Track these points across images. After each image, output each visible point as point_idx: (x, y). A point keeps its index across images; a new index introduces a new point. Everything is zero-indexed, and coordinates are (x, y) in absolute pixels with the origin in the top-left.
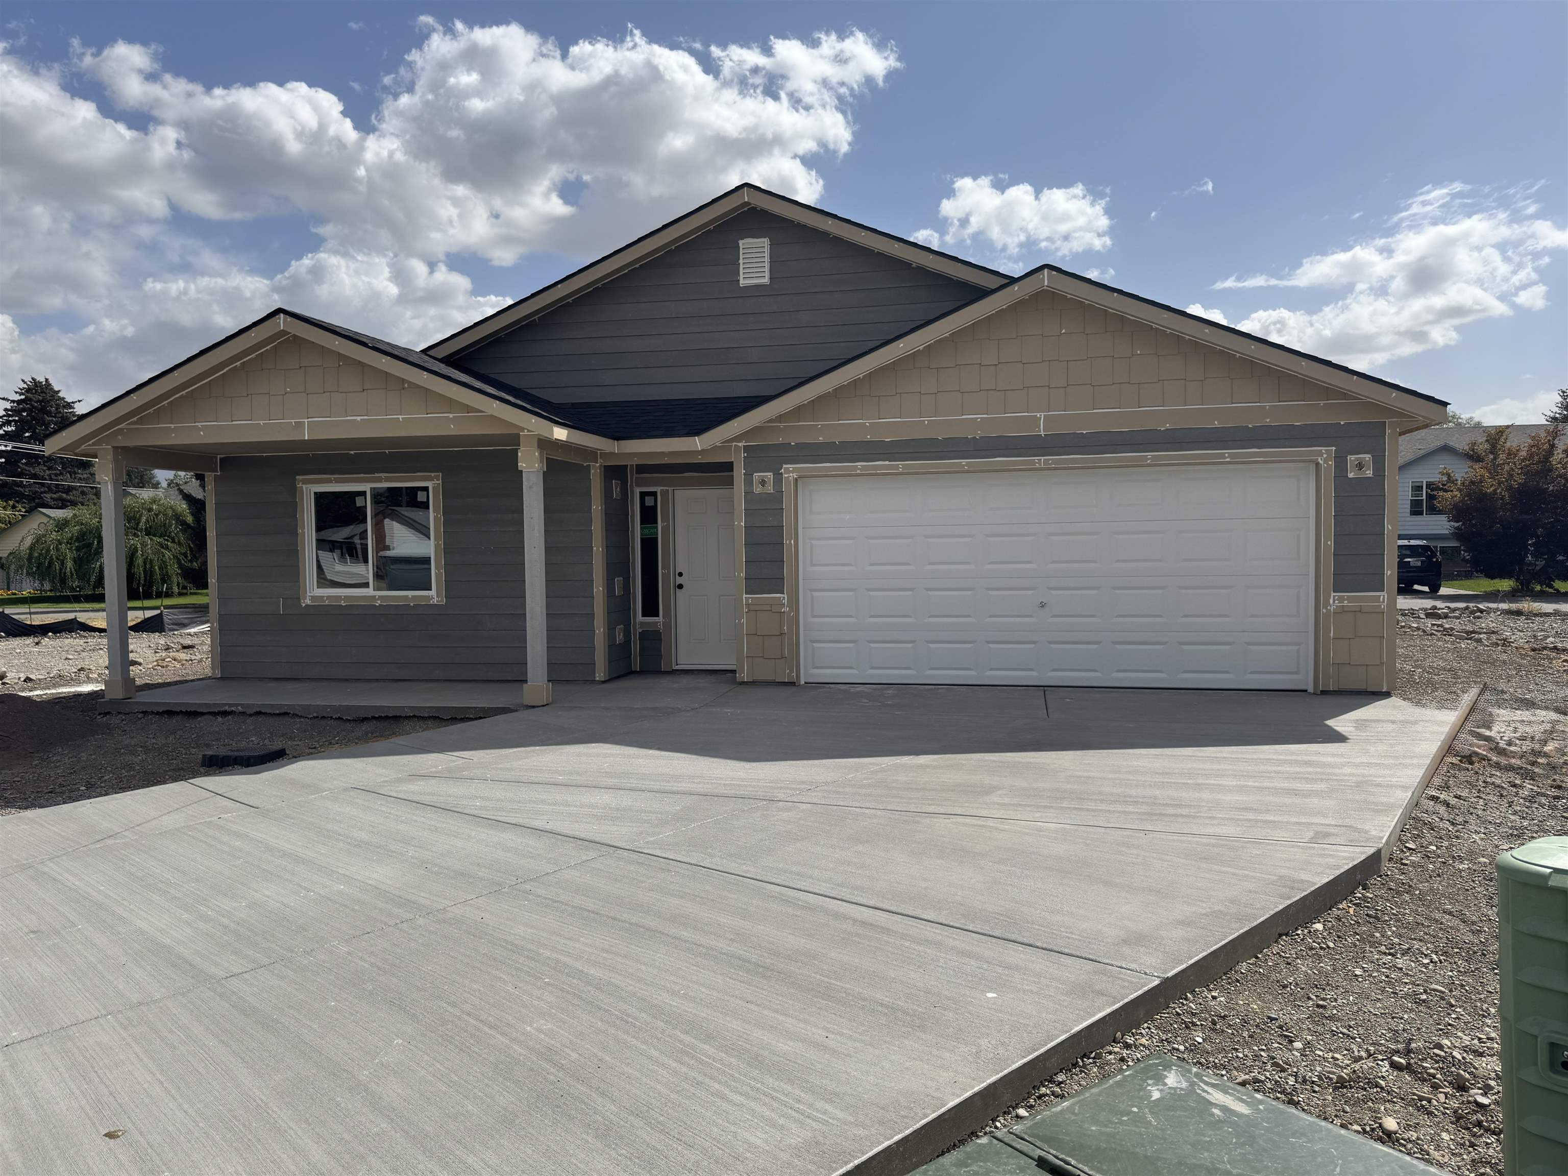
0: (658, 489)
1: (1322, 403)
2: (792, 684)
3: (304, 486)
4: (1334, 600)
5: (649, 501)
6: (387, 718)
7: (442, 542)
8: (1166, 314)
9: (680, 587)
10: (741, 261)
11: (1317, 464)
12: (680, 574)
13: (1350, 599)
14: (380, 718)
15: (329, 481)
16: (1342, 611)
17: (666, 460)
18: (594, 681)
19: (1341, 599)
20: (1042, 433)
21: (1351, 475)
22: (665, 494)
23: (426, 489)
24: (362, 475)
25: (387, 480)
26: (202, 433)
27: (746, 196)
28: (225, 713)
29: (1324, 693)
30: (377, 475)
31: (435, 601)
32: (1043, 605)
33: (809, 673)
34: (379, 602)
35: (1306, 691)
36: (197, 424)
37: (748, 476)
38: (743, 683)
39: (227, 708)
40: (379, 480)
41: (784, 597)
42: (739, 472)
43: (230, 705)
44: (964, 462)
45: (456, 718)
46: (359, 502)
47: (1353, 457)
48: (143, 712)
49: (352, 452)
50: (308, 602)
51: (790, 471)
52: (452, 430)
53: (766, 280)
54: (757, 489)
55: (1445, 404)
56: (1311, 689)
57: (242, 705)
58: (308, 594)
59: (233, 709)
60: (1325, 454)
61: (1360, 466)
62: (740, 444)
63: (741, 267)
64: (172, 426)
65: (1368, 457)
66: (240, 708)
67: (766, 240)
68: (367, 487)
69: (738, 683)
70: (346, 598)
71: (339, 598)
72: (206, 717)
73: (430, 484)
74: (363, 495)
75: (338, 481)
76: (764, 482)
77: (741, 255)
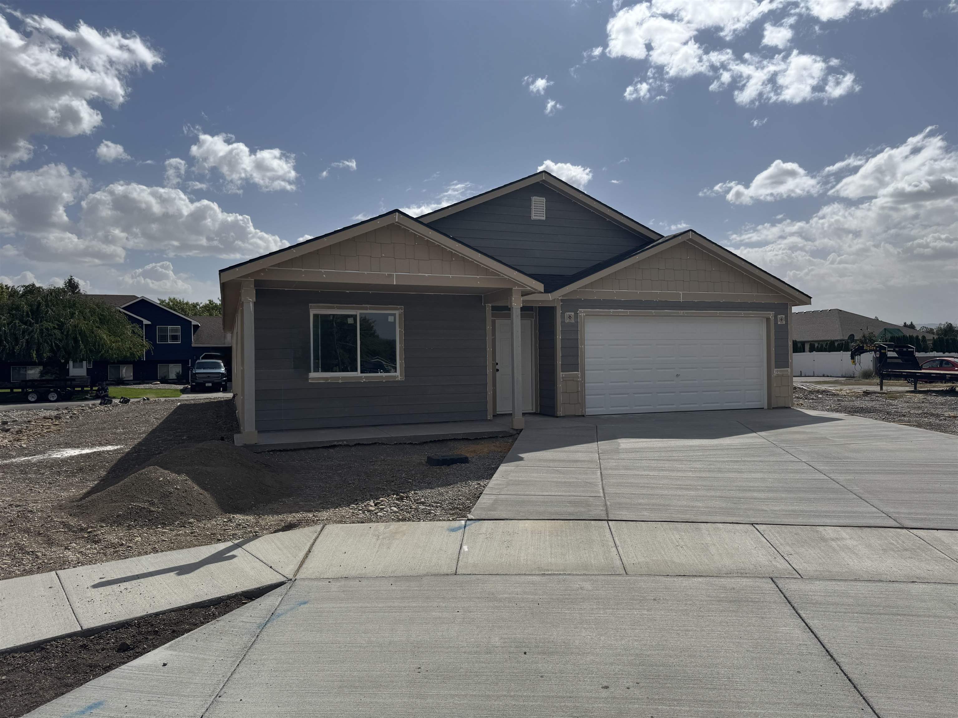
1: (770, 295)
2: (583, 416)
3: (313, 310)
4: (776, 372)
6: (439, 441)
7: (403, 345)
9: (496, 370)
10: (532, 207)
11: (769, 319)
12: (497, 364)
13: (780, 371)
14: (435, 441)
15: (333, 308)
16: (778, 376)
18: (487, 420)
20: (681, 301)
21: (779, 323)
22: (494, 322)
23: (394, 315)
24: (354, 305)
25: (371, 308)
26: (324, 276)
27: (544, 177)
28: (334, 446)
29: (773, 408)
30: (363, 305)
31: (399, 378)
32: (678, 376)
33: (589, 411)
34: (364, 380)
36: (320, 270)
37: (563, 314)
38: (560, 417)
39: (336, 443)
40: (366, 309)
41: (579, 373)
42: (559, 312)
43: (338, 441)
44: (653, 311)
45: (477, 439)
46: (352, 321)
47: (779, 316)
48: (272, 451)
49: (348, 291)
51: (582, 312)
53: (544, 218)
54: (567, 321)
55: (810, 297)
56: (765, 407)
57: (346, 441)
59: (340, 443)
60: (771, 314)
61: (781, 319)
62: (561, 299)
63: (533, 210)
64: (303, 270)
65: (784, 316)
66: (345, 442)
67: (544, 199)
68: (358, 313)
69: (557, 417)
70: (343, 378)
71: (338, 378)
72: (321, 450)
73: (397, 312)
74: (355, 317)
75: (338, 308)
76: (570, 317)
77: (533, 205)
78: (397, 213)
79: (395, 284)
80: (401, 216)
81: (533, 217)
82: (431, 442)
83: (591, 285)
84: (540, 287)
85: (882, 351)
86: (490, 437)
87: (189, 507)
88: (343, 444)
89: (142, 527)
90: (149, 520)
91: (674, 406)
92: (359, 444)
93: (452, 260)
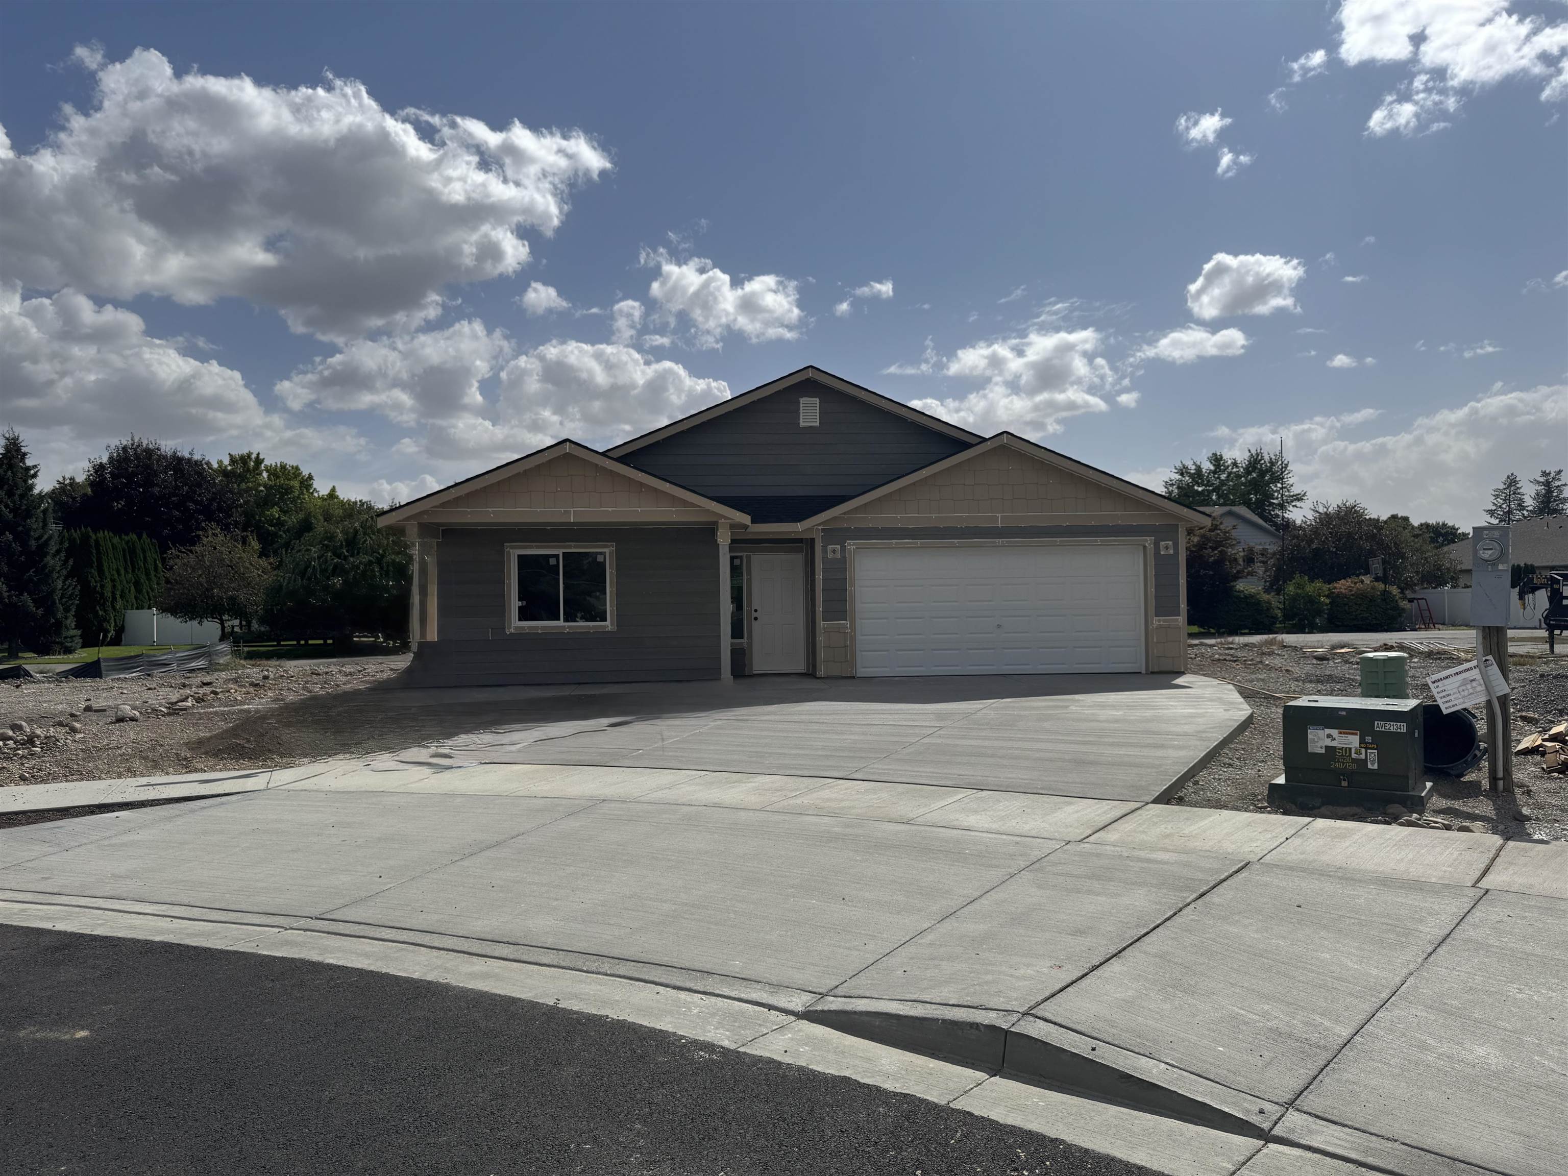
0: (744, 554)
1: (1147, 513)
2: (853, 677)
3: (511, 550)
4: (1156, 621)
5: (737, 562)
7: (615, 589)
8: (1070, 462)
9: (756, 619)
10: (801, 411)
11: (1145, 547)
12: (756, 611)
13: (1164, 620)
15: (531, 547)
16: (1160, 627)
17: (771, 537)
19: (1159, 621)
20: (1000, 526)
21: (1162, 553)
22: (749, 558)
23: (602, 554)
24: (555, 543)
25: (575, 547)
26: (492, 515)
27: (811, 374)
29: (1152, 673)
30: (567, 544)
31: (610, 628)
32: (999, 626)
33: (862, 672)
34: (567, 630)
35: (1140, 673)
37: (825, 547)
38: (821, 677)
40: (570, 547)
41: (848, 623)
42: (818, 545)
44: (956, 541)
46: (552, 561)
47: (1163, 543)
50: (512, 631)
51: (851, 545)
52: (674, 518)
53: (817, 424)
54: (830, 556)
56: (1144, 671)
58: (513, 625)
60: (1149, 541)
61: (1167, 548)
62: (820, 528)
63: (801, 415)
64: (469, 510)
65: (1170, 543)
67: (818, 400)
68: (560, 552)
69: (818, 678)
70: (543, 628)
71: (537, 628)
73: (607, 550)
74: (557, 556)
75: (538, 547)
76: (834, 551)
77: (801, 408)
78: (568, 443)
79: (573, 521)
80: (574, 446)
81: (802, 424)
83: (863, 509)
84: (746, 519)
85: (1556, 586)
90: (240, 754)
91: (994, 667)
93: (642, 491)
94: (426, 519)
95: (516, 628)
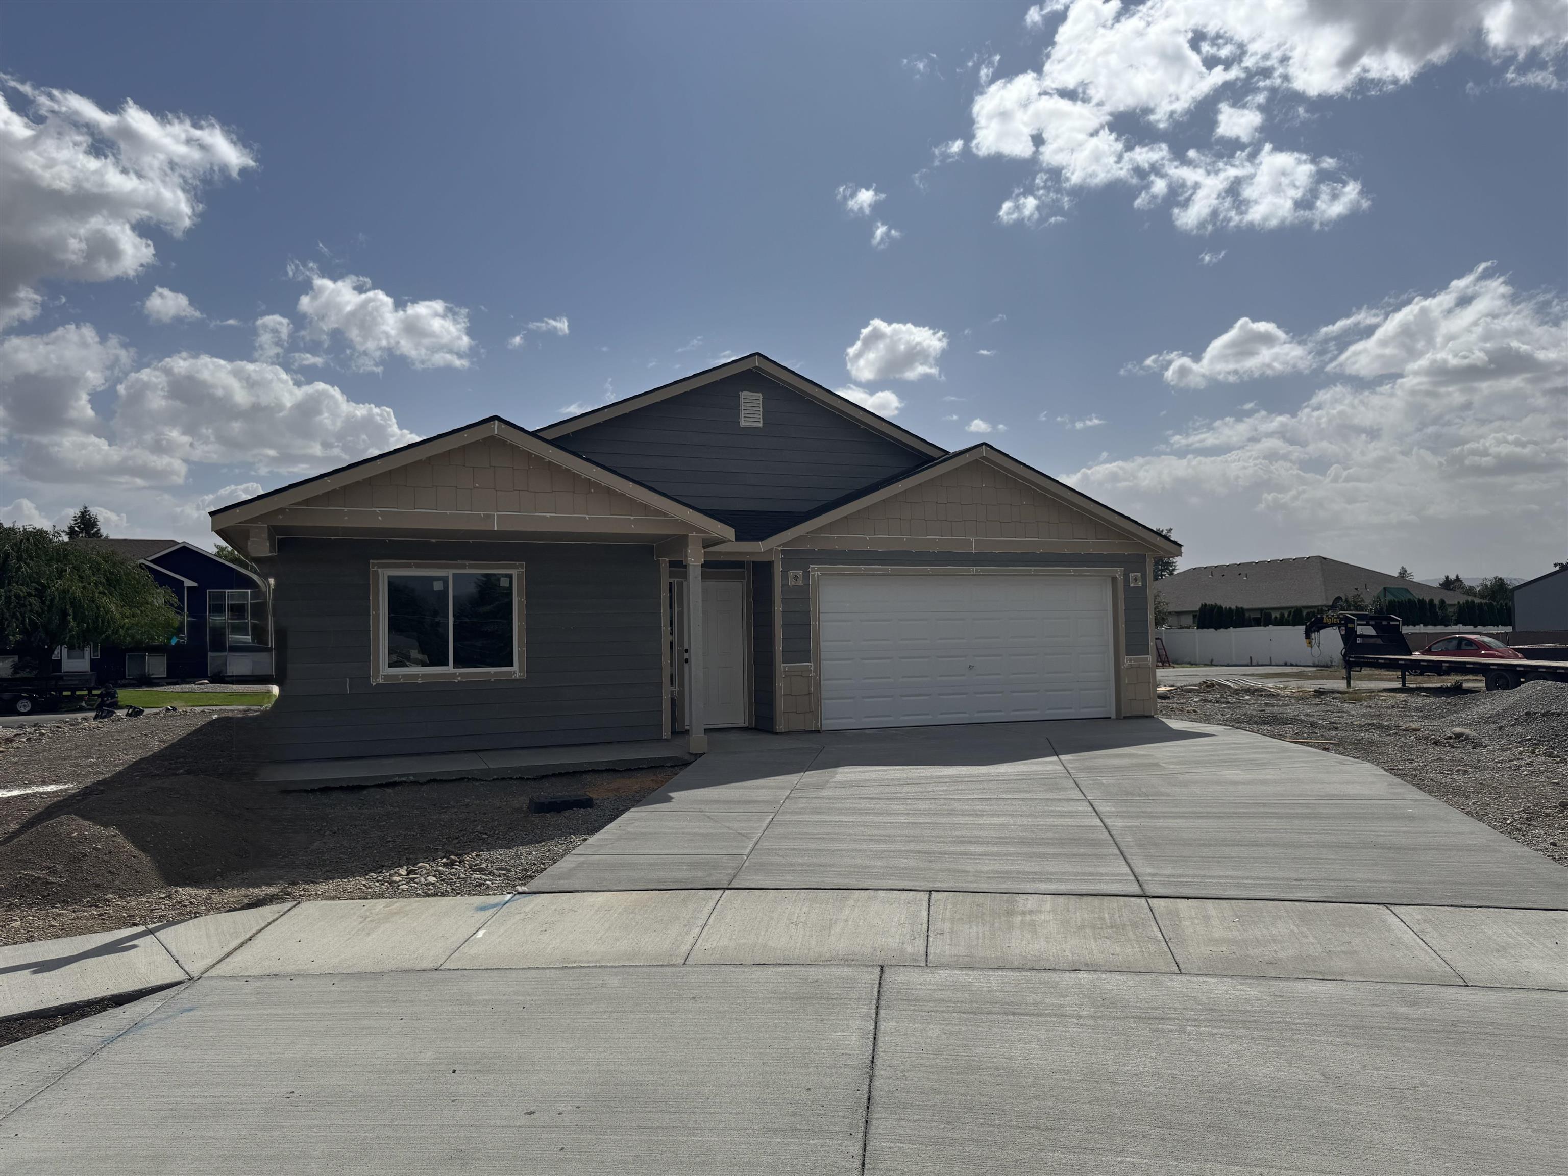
0: (675, 581)
1: (1123, 541)
2: (819, 732)
3: (380, 570)
4: (1127, 661)
6: (567, 773)
7: (525, 624)
9: (686, 661)
10: (742, 408)
11: (1114, 579)
12: (687, 651)
13: (1135, 660)
14: (560, 775)
15: (409, 566)
16: (1131, 667)
17: (722, 558)
18: (660, 740)
19: (1130, 660)
20: (974, 551)
21: (1132, 585)
23: (510, 576)
24: (444, 562)
25: (471, 567)
26: (380, 518)
27: (757, 362)
28: (394, 784)
29: (1124, 718)
30: (459, 562)
31: (517, 676)
32: (971, 668)
33: (828, 724)
34: (459, 678)
35: (1110, 718)
37: (784, 573)
38: (781, 733)
39: (396, 779)
40: (463, 567)
41: (811, 665)
42: (778, 570)
43: (400, 776)
44: (929, 568)
45: (630, 770)
46: (440, 586)
47: (1133, 574)
49: (434, 540)
50: (381, 681)
51: (815, 570)
53: (762, 424)
54: (791, 583)
55: (1181, 546)
56: (1114, 716)
57: (414, 775)
58: (381, 673)
59: (404, 779)
60: (1119, 572)
61: (1135, 580)
62: (781, 549)
63: (742, 413)
65: (1139, 575)
66: (412, 778)
67: (762, 395)
68: (449, 573)
69: (777, 734)
70: (424, 676)
71: (416, 676)
72: (372, 790)
73: (514, 572)
74: (445, 580)
75: (418, 566)
76: (796, 578)
77: (742, 404)
78: (496, 422)
79: (496, 529)
80: (503, 426)
81: (743, 423)
82: (554, 775)
83: (830, 527)
84: (729, 532)
85: (1350, 625)
86: (652, 767)
87: (110, 877)
88: (408, 781)
89: (30, 906)
91: (967, 715)
92: (435, 781)
93: (590, 492)
94: (281, 521)
95: (386, 677)
